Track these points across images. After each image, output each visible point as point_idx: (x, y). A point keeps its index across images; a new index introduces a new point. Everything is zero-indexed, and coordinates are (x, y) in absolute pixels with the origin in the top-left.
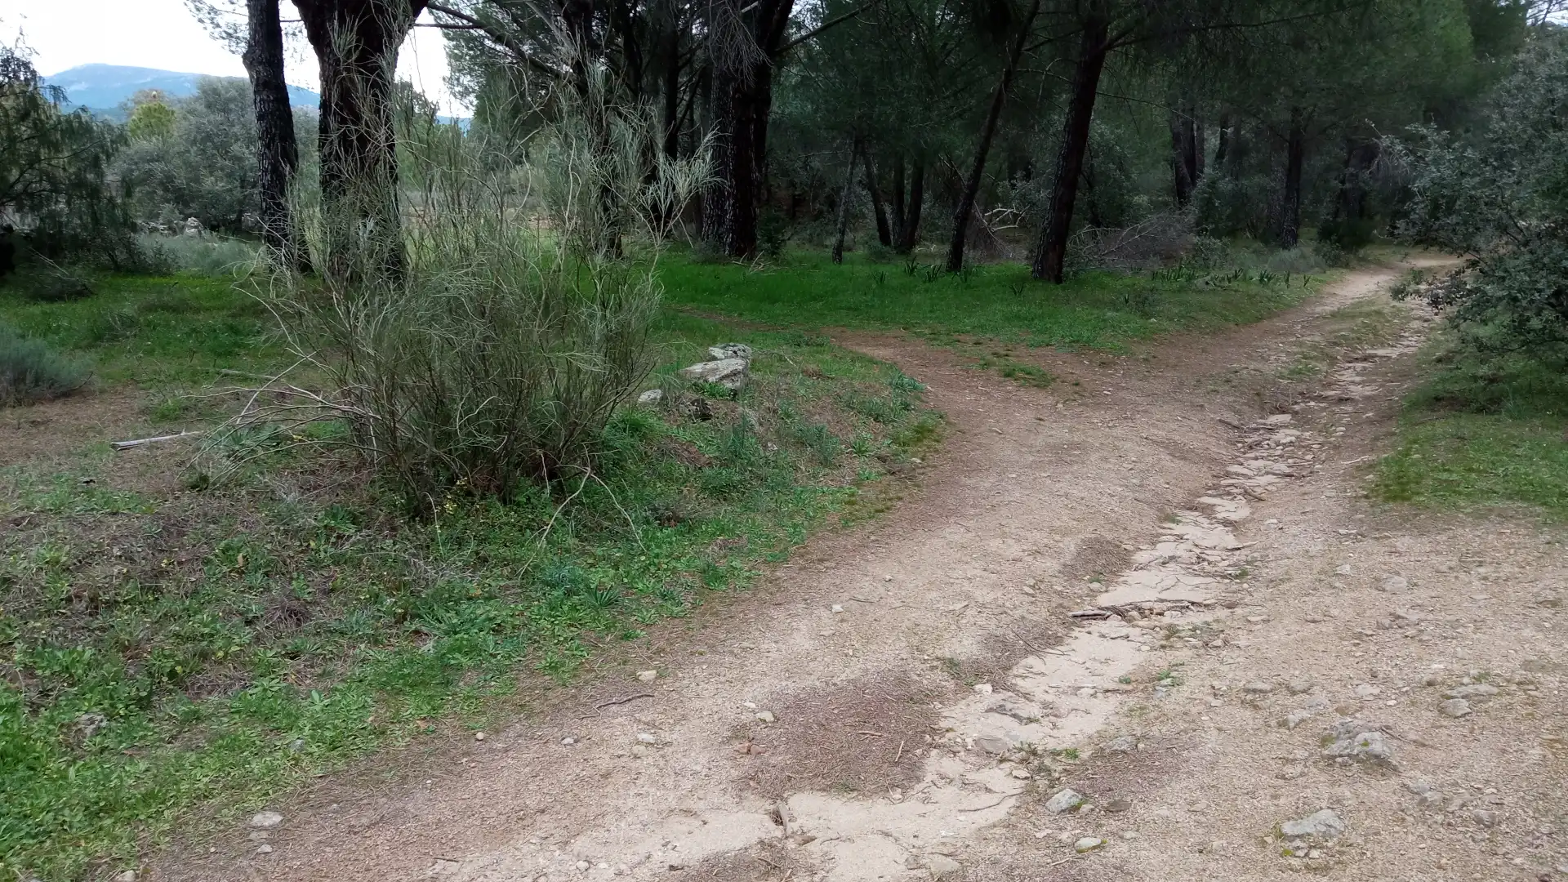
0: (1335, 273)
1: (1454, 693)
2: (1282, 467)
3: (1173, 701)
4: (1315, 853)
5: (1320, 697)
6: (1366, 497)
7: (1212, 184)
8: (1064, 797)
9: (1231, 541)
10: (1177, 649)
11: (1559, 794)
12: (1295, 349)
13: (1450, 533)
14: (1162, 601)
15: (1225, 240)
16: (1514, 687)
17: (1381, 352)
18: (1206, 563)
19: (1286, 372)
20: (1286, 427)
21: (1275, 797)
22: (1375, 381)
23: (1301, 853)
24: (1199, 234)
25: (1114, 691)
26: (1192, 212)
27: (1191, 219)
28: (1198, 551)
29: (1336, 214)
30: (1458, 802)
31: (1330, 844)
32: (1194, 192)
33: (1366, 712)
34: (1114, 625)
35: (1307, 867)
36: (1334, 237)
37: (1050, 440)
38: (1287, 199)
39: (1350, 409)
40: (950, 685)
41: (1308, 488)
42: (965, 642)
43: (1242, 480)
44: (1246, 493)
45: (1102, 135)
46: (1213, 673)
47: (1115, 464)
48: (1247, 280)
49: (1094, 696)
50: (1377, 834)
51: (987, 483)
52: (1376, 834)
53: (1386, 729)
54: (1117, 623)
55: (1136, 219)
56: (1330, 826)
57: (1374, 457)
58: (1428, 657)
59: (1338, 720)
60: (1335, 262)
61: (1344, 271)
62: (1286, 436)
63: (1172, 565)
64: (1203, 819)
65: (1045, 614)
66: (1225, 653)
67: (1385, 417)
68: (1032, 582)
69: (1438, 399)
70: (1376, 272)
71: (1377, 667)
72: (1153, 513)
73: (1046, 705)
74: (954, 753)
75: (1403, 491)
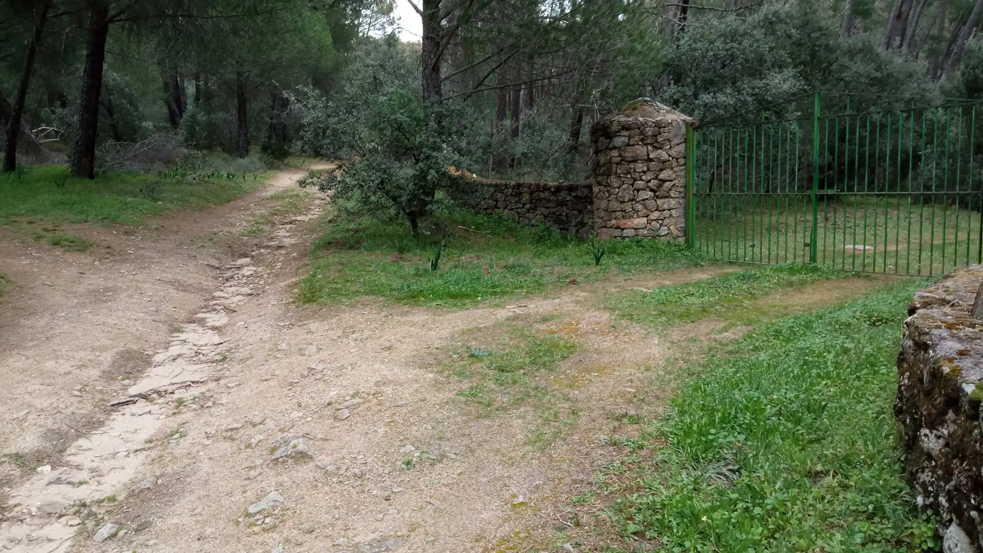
0: (271, 173)
1: (341, 407)
2: (247, 290)
3: (181, 447)
4: (268, 520)
5: (270, 424)
6: (294, 302)
7: (193, 116)
8: (106, 530)
9: (217, 339)
10: (183, 413)
11: (393, 450)
12: (250, 218)
13: (338, 318)
14: (173, 384)
15: (205, 152)
16: (371, 397)
17: (299, 218)
18: (201, 356)
19: (246, 232)
20: (248, 265)
21: (244, 492)
22: (296, 235)
23: (259, 522)
24: (187, 147)
25: (140, 450)
26: (182, 134)
27: (180, 138)
28: (196, 348)
29: (270, 137)
30: (345, 468)
31: (276, 512)
32: (181, 121)
33: (295, 428)
34: (141, 406)
35: (264, 530)
36: (269, 151)
37: (90, 287)
38: (240, 127)
39: (283, 252)
40: (17, 472)
41: (261, 301)
42: (28, 439)
43: (223, 301)
44: (226, 308)
45: (114, 80)
46: (207, 424)
47: (138, 299)
48: (220, 176)
49: (127, 456)
50: (303, 498)
51: (41, 322)
52: (301, 498)
53: (306, 435)
54: (143, 404)
55: (144, 137)
56: (276, 501)
57: (298, 279)
58: (327, 389)
59: (280, 435)
60: (271, 167)
61: (278, 171)
62: (247, 271)
63: (179, 360)
64: (200, 518)
65: (90, 407)
66: (213, 409)
67: (303, 255)
68: (79, 387)
69: (330, 243)
70: (295, 173)
71: (300, 400)
72: (165, 328)
73: (92, 470)
74: (22, 521)
75: (313, 296)
